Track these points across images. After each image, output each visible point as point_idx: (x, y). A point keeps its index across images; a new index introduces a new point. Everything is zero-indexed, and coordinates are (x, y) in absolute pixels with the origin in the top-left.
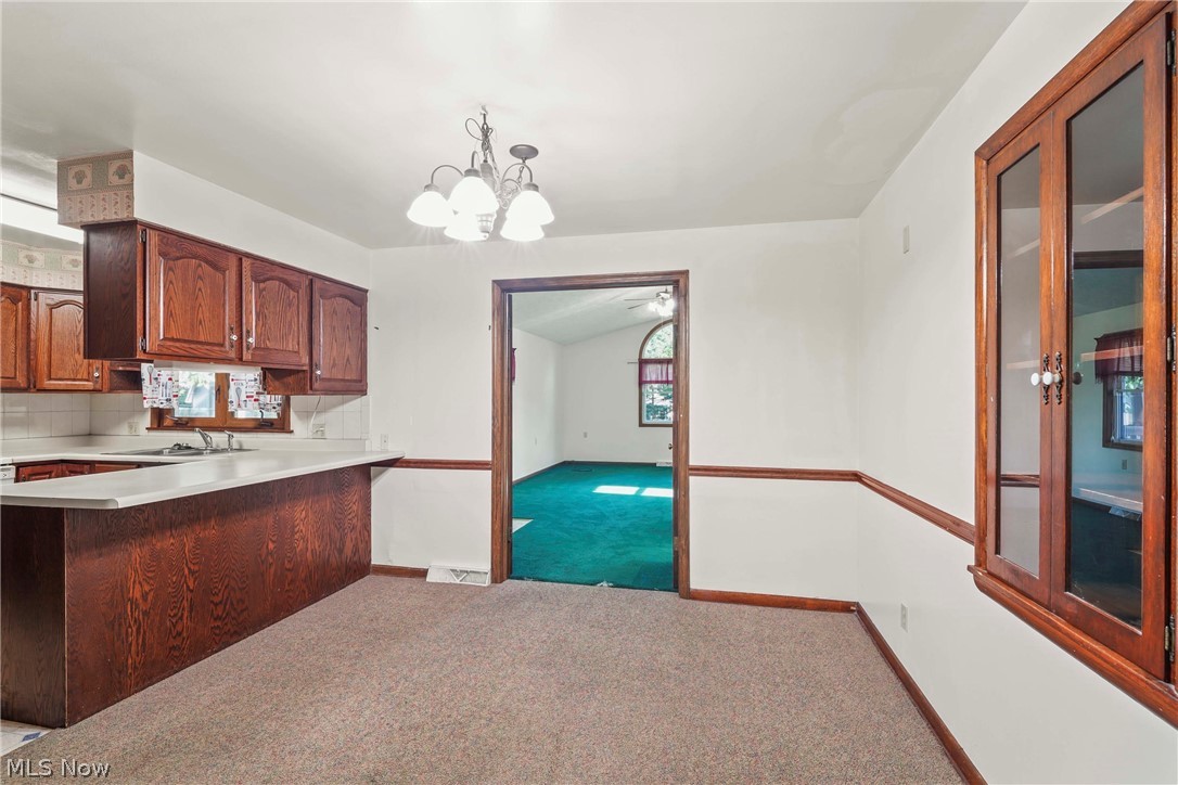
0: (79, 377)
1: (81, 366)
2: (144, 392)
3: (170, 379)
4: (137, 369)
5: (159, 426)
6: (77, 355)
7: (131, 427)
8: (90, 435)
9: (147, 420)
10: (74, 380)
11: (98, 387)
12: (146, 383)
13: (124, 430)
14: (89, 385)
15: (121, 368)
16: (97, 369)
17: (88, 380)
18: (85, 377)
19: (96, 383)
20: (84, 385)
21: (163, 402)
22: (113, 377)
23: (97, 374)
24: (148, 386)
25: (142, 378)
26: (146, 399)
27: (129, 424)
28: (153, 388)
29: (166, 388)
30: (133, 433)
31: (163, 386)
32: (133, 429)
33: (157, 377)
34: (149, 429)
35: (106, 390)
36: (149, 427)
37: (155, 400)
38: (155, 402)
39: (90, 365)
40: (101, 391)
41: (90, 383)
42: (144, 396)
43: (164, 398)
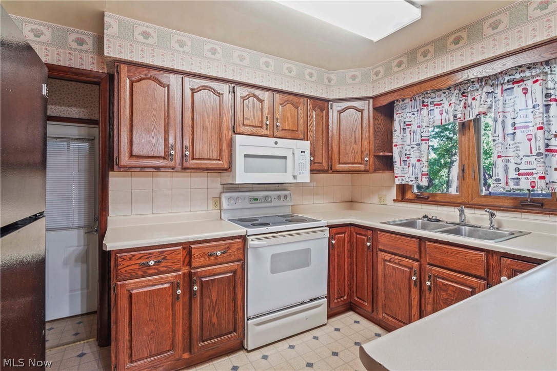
0: (356, 161)
1: (357, 153)
2: (396, 171)
3: (419, 161)
4: (390, 154)
5: (402, 199)
6: (354, 145)
7: (380, 198)
8: (351, 201)
9: (393, 193)
10: (353, 163)
11: (367, 168)
12: (397, 165)
13: (375, 200)
14: (362, 167)
15: (381, 154)
16: (367, 154)
17: (361, 164)
18: (359, 161)
19: (366, 165)
20: (358, 167)
21: (412, 179)
22: (376, 160)
23: (366, 159)
24: (399, 166)
25: (394, 160)
26: (396, 177)
27: (380, 196)
28: (404, 168)
29: (415, 168)
30: (382, 203)
31: (413, 166)
32: (382, 200)
33: (406, 159)
34: (394, 200)
35: (371, 170)
36: (395, 199)
37: (403, 178)
38: (403, 180)
39: (362, 152)
40: (369, 171)
41: (363, 166)
42: (395, 175)
43: (414, 176)
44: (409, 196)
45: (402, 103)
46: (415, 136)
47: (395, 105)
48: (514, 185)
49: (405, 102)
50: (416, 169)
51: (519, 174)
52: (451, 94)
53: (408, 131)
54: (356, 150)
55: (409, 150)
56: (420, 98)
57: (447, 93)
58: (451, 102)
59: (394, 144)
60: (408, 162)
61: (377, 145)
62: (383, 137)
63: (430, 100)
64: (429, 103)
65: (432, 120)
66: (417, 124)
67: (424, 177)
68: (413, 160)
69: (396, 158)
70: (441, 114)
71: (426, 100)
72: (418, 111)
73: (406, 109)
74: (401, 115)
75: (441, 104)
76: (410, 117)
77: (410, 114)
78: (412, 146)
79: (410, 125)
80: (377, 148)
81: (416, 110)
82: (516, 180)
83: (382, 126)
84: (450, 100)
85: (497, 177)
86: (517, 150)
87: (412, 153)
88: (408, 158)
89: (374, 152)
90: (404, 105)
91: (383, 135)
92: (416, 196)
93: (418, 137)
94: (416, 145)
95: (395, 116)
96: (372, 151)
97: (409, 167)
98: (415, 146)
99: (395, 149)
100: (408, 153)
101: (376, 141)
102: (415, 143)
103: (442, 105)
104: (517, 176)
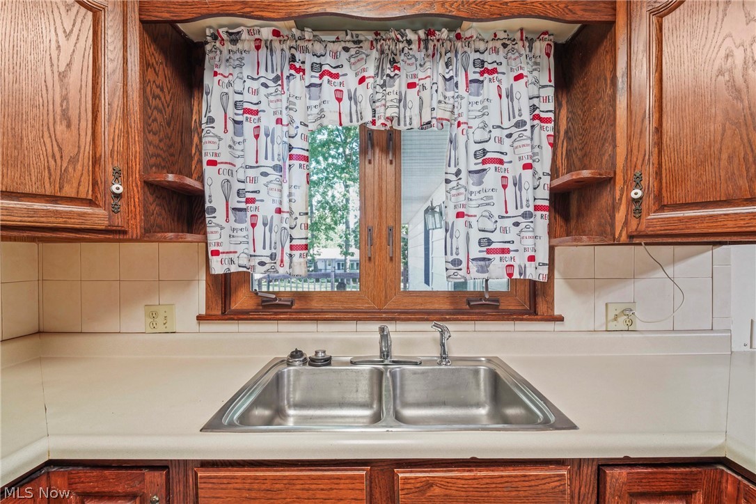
0: (69, 191)
1: (73, 160)
2: (213, 238)
4: (196, 184)
5: (223, 313)
6: (61, 129)
7: (154, 315)
8: (40, 333)
9: (198, 297)
10: (54, 199)
11: (119, 221)
12: (217, 221)
13: (136, 320)
14: (98, 216)
15: (171, 177)
16: (116, 172)
17: (91, 203)
18: (86, 191)
19: (115, 210)
20: (81, 215)
21: (264, 259)
22: (151, 199)
23: (117, 188)
24: (224, 224)
25: (207, 205)
26: (216, 253)
27: (153, 309)
28: (234, 230)
29: (271, 231)
30: (161, 328)
31: (265, 225)
32: (160, 320)
33: (243, 206)
34: (200, 318)
35: (135, 231)
36: (203, 312)
37: (231, 256)
38: (232, 261)
39: (96, 161)
40: (125, 232)
41: (100, 212)
42: (211, 248)
43: (268, 252)
44: (241, 301)
45: (228, 46)
46: (270, 145)
47: (208, 47)
48: (478, 271)
49: (239, 46)
50: (273, 234)
51: (488, 252)
52: (364, 56)
53: (248, 128)
54: (69, 151)
55: (254, 180)
56: (285, 47)
57: (353, 52)
58: (366, 74)
59: (205, 160)
60: (249, 214)
61: (151, 150)
62: (169, 131)
63: (309, 59)
64: (307, 67)
65: (315, 111)
66: (275, 113)
67: (297, 253)
68: (266, 209)
69: (215, 197)
70: (339, 100)
71: (299, 56)
72: (276, 79)
73: (241, 66)
74: (226, 80)
75: (336, 76)
76: (256, 92)
77: (255, 85)
78: (263, 170)
79: (256, 113)
80: (153, 160)
81: (272, 76)
82: (480, 263)
83: (168, 98)
84: (364, 70)
85: (455, 256)
86: (487, 204)
87: (263, 190)
88: (248, 201)
89: (146, 168)
90: (238, 55)
91: (169, 124)
92: (259, 301)
93: (280, 149)
94: (276, 168)
95: (208, 79)
96: (137, 167)
97: (253, 225)
98: (273, 172)
99: (209, 171)
100: (250, 187)
101: (151, 137)
102: (270, 163)
103: (341, 79)
104: (485, 255)
